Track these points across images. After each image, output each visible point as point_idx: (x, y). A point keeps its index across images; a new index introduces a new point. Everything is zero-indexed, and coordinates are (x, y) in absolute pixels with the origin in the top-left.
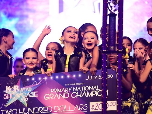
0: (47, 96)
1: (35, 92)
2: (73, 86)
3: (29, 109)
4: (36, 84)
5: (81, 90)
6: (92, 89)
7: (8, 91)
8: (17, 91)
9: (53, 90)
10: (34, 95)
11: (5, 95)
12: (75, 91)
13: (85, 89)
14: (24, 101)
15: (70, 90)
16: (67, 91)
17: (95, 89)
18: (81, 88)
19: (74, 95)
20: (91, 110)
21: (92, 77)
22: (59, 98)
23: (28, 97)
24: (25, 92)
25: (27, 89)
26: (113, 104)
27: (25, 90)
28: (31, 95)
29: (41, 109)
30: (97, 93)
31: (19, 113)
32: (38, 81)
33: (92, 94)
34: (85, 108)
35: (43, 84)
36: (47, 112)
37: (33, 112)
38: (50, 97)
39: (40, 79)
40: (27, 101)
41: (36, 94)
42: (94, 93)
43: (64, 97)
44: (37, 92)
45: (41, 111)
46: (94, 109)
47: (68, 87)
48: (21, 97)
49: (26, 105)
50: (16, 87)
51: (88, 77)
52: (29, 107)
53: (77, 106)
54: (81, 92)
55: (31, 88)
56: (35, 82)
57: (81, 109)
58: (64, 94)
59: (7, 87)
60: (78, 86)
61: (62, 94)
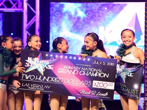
0: (61, 70)
1: (51, 66)
2: (82, 66)
3: (45, 77)
4: (53, 60)
5: (88, 70)
6: (96, 71)
7: (29, 61)
8: (37, 62)
9: (65, 66)
10: (50, 67)
11: (26, 63)
12: (83, 70)
13: (91, 70)
14: (41, 71)
15: (79, 69)
16: (77, 69)
17: (99, 72)
18: (88, 69)
19: (82, 73)
20: (93, 86)
21: (98, 62)
22: (69, 73)
23: (45, 68)
24: (43, 64)
25: (45, 62)
26: (111, 85)
27: (44, 63)
28: (47, 67)
29: (54, 79)
30: (100, 75)
31: (36, 79)
32: (55, 58)
33: (96, 75)
34: (89, 84)
35: (58, 60)
36: (59, 82)
37: (48, 80)
38: (63, 71)
39: (57, 56)
40: (44, 71)
41: (52, 67)
42: (98, 74)
43: (74, 73)
44: (53, 66)
45: (53, 81)
46: (96, 86)
47: (78, 66)
48: (39, 67)
49: (42, 74)
50: (37, 59)
51: (95, 62)
52: (44, 75)
53: (83, 81)
54: (88, 72)
55: (48, 62)
56: (53, 58)
57: (86, 84)
58: (74, 71)
59: (29, 57)
60: (86, 67)
61: (73, 70)
